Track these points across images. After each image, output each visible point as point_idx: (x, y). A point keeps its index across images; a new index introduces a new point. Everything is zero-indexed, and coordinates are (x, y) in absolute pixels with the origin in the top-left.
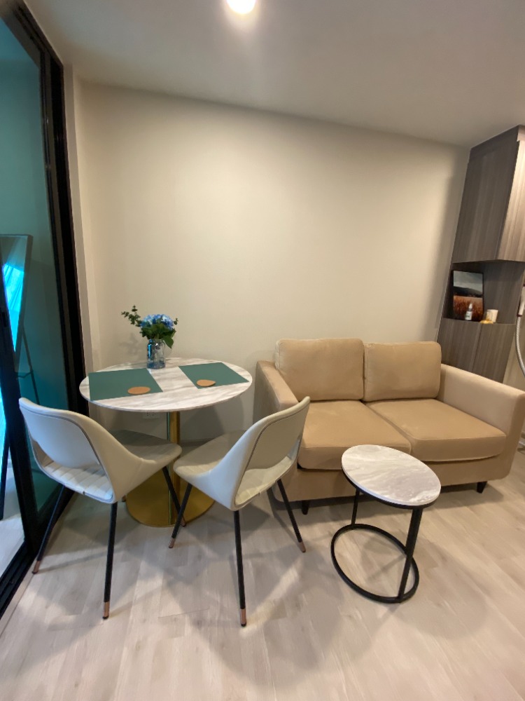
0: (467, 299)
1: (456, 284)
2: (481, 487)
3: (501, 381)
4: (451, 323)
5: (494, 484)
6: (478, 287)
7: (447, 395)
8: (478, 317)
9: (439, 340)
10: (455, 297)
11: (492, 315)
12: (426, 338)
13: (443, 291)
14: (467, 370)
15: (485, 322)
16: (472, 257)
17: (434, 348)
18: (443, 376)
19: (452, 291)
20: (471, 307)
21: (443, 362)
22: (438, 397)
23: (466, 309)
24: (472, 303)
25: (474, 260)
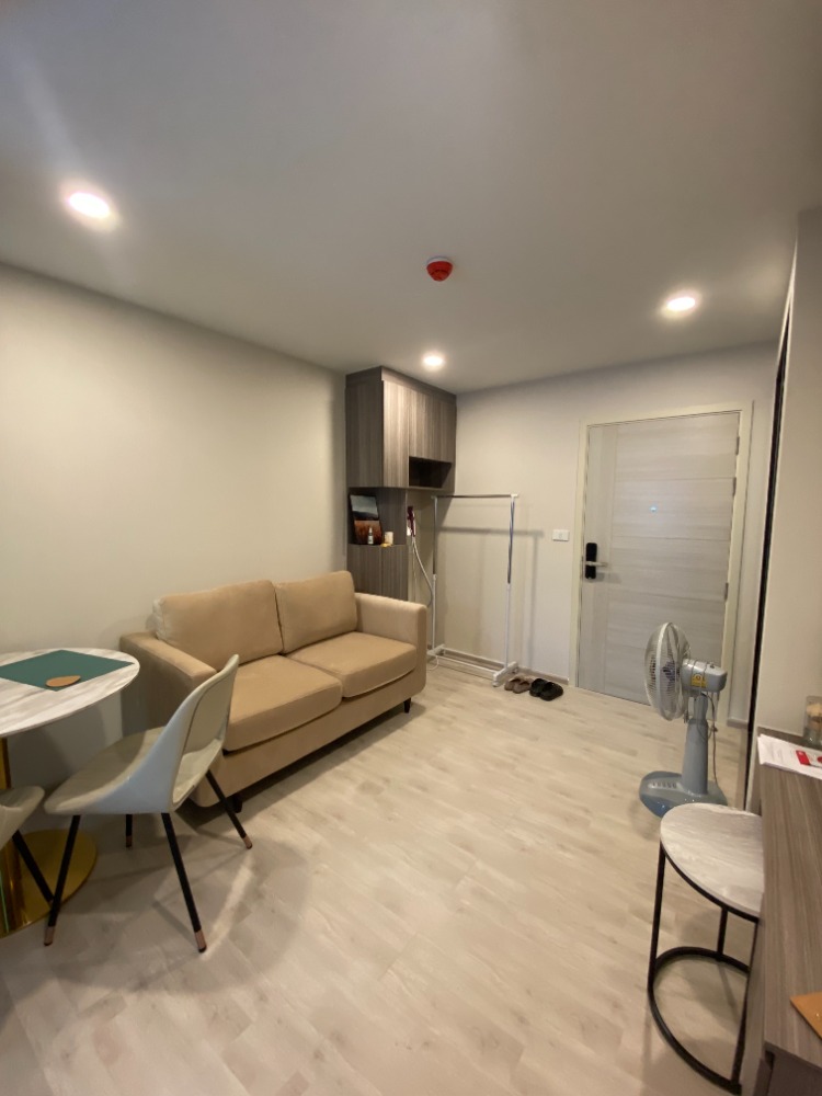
0: (367, 523)
1: (354, 509)
2: (407, 706)
3: (406, 599)
4: (357, 548)
5: (417, 699)
6: (373, 511)
7: (366, 624)
8: (379, 540)
9: (349, 568)
10: (356, 522)
11: (389, 537)
12: (336, 568)
13: (344, 515)
14: (378, 594)
15: (385, 545)
16: (364, 483)
17: (345, 576)
18: (359, 604)
19: (353, 516)
20: (371, 531)
21: (357, 590)
22: (358, 629)
23: (367, 534)
24: (372, 526)
25: (366, 485)
